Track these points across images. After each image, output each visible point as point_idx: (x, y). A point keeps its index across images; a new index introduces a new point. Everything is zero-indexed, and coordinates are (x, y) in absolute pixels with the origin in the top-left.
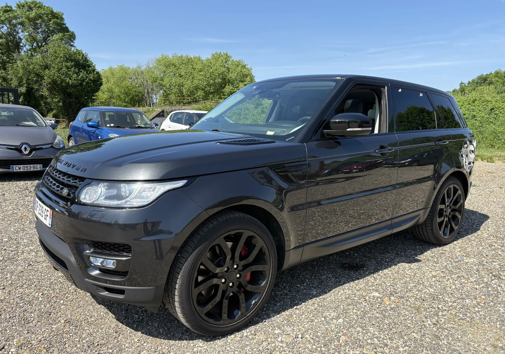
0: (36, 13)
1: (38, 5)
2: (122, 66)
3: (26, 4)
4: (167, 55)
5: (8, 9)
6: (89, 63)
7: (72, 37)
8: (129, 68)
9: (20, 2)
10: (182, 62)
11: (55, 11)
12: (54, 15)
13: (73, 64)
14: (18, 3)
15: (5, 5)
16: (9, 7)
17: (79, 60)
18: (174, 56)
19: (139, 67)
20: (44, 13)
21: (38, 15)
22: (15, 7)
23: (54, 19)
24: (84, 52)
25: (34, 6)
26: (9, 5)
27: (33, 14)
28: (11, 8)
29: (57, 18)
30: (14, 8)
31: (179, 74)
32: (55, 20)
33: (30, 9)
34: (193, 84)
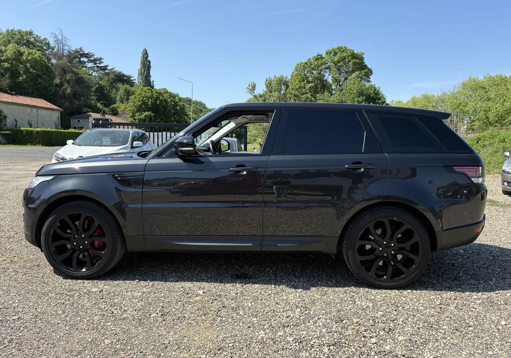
0: (339, 56)
1: (342, 50)
2: (426, 95)
3: (333, 50)
4: (476, 78)
5: (319, 57)
6: (381, 95)
7: (369, 73)
8: (434, 96)
9: (328, 49)
10: (493, 83)
11: (355, 52)
12: (354, 56)
13: (364, 98)
14: (327, 50)
15: (317, 54)
16: (319, 55)
17: (370, 94)
18: (487, 77)
19: (444, 93)
20: (346, 55)
21: (341, 58)
22: (325, 55)
23: (353, 60)
24: (377, 86)
25: (339, 51)
26: (320, 54)
27: (336, 59)
28: (322, 56)
29: (356, 58)
30: (323, 56)
31: (488, 98)
32: (355, 60)
33: (335, 54)
34: (504, 107)
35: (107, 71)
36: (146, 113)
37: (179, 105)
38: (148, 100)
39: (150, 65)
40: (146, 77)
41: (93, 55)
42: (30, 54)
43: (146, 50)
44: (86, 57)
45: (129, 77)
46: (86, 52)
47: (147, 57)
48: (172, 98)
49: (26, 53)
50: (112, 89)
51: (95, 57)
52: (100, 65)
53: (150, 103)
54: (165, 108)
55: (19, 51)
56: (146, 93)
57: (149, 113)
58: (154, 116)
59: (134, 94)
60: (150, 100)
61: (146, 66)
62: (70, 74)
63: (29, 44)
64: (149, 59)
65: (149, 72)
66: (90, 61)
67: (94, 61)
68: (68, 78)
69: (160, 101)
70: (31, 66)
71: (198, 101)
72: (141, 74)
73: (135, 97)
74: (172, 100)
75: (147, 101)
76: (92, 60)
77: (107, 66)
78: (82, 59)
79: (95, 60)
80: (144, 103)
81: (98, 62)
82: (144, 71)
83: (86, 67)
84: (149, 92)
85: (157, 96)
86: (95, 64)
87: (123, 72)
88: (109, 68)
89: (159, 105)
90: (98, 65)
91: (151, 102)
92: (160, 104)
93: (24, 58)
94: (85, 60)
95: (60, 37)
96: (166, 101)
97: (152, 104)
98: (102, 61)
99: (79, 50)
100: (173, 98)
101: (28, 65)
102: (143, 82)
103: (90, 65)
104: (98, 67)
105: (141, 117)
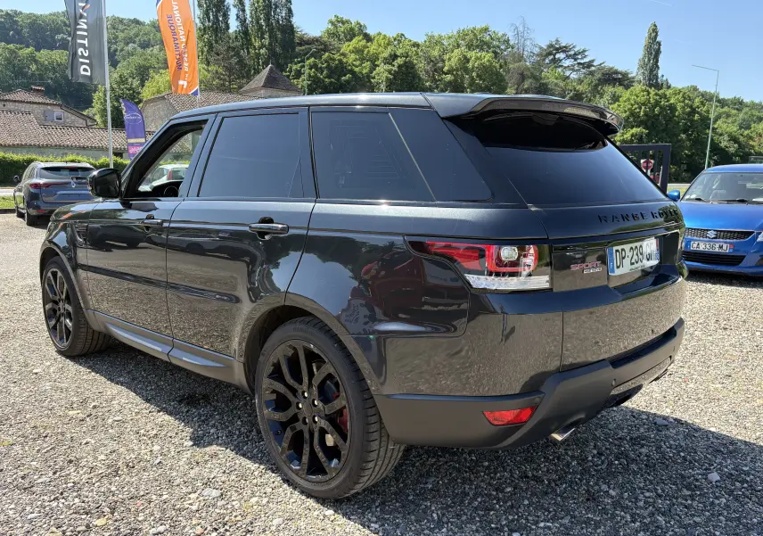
35: (593, 68)
36: (634, 130)
37: (698, 113)
38: (640, 108)
39: (659, 48)
40: (651, 71)
41: (574, 47)
42: (477, 58)
43: (655, 26)
44: (564, 51)
45: (625, 75)
46: (563, 45)
47: (656, 35)
48: (687, 101)
49: (473, 58)
50: (595, 97)
51: (576, 50)
52: (582, 61)
53: (642, 113)
54: (670, 119)
55: (465, 57)
56: (637, 97)
57: (639, 129)
58: (647, 135)
59: (618, 101)
60: (643, 108)
61: (653, 51)
62: (530, 80)
63: (483, 45)
64: (658, 40)
65: (657, 61)
66: (568, 57)
67: (574, 57)
68: (526, 86)
69: (661, 108)
70: (478, 76)
71: (757, 101)
72: (643, 65)
73: (619, 106)
74: (687, 105)
75: (638, 110)
76: (570, 55)
77: (593, 61)
78: (557, 56)
79: (575, 54)
80: (633, 114)
81: (580, 57)
82: (649, 60)
83: (562, 66)
84: (644, 96)
85: (656, 100)
86: (575, 60)
87: (616, 68)
88: (595, 64)
89: (659, 115)
90: (579, 61)
91: (645, 111)
92: (660, 113)
93: (470, 65)
94: (561, 56)
95: (521, 29)
96: (672, 108)
97: (646, 114)
98: (586, 54)
99: (554, 43)
100: (690, 100)
101: (474, 74)
102: (644, 79)
103: (567, 63)
104: (579, 64)
105: (625, 136)
